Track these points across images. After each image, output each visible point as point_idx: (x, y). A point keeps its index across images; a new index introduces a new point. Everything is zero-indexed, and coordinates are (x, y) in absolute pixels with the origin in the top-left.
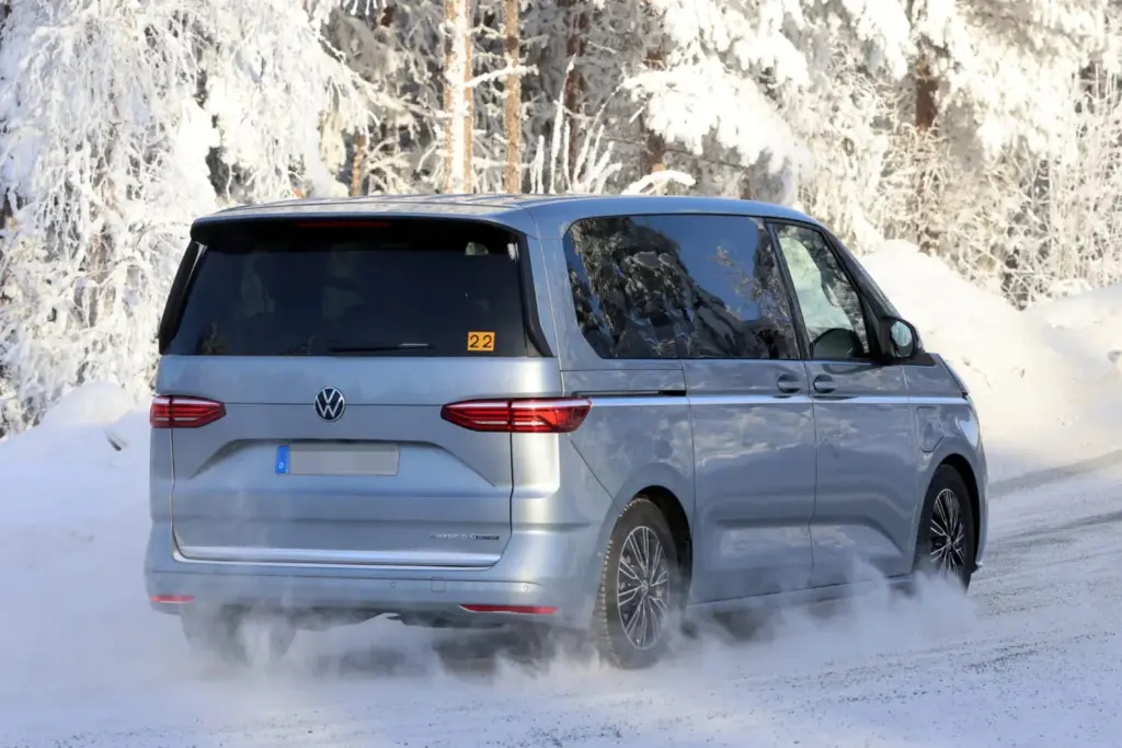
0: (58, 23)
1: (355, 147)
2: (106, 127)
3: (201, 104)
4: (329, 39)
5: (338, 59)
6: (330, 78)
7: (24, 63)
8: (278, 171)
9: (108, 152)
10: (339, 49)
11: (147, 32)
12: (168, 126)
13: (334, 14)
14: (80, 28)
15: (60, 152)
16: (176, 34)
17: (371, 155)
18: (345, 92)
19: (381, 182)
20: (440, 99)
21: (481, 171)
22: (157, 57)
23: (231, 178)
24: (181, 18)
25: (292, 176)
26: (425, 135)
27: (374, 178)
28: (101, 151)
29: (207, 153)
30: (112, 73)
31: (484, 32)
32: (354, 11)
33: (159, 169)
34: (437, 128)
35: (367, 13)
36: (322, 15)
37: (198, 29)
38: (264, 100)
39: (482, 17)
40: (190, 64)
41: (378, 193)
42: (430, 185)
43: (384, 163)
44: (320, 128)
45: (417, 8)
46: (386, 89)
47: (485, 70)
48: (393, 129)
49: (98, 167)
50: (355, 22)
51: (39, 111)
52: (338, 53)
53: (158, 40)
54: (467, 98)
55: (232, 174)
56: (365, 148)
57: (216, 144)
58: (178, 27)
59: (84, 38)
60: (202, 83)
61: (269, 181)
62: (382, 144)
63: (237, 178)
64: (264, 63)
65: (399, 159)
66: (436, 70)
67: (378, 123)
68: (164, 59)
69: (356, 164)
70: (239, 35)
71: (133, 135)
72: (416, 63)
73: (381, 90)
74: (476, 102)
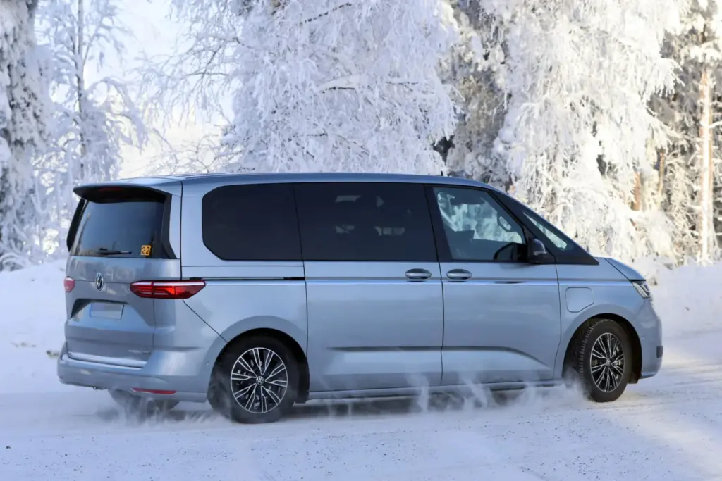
0: (532, 101)
1: (661, 154)
2: (553, 146)
3: (594, 136)
4: (650, 107)
5: (654, 116)
6: (650, 124)
7: (518, 118)
8: (628, 165)
9: (554, 157)
10: (654, 111)
11: (571, 105)
12: (580, 146)
13: (652, 97)
14: (542, 103)
15: (533, 158)
16: (583, 105)
17: (668, 158)
18: (657, 130)
19: (672, 170)
20: (698, 133)
21: (715, 165)
22: (575, 115)
23: (607, 168)
24: (585, 98)
25: (634, 167)
26: (692, 149)
27: (669, 168)
28: (551, 157)
29: (597, 157)
30: (556, 123)
31: (717, 104)
32: (661, 95)
33: (576, 164)
34: (697, 146)
35: (666, 96)
36: (647, 97)
37: (593, 103)
38: (622, 134)
39: (716, 98)
40: (590, 119)
41: (671, 174)
42: (694, 171)
43: (674, 161)
44: (646, 146)
45: (688, 94)
46: (674, 129)
47: (717, 120)
48: (678, 146)
49: (550, 163)
50: (661, 100)
51: (524, 140)
52: (654, 113)
53: (575, 108)
54: (710, 132)
55: (608, 166)
56: (665, 155)
57: (601, 153)
58: (584, 102)
59: (544, 108)
60: (594, 127)
61: (624, 169)
62: (672, 153)
63: (610, 168)
64: (621, 118)
65: (680, 159)
66: (696, 120)
67: (671, 144)
68: (578, 116)
69: (661, 162)
70: (610, 106)
71: (565, 149)
72: (687, 118)
73: (672, 129)
74: (714, 135)
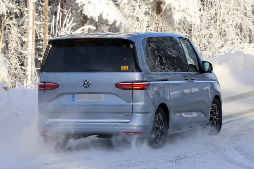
1: (2, 18)
17: (7, 20)
19: (9, 28)
20: (26, 5)
21: (37, 25)
26: (22, 15)
27: (8, 27)
34: (25, 13)
41: (9, 30)
42: (23, 28)
43: (10, 22)
46: (11, 2)
48: (13, 13)
54: (33, 5)
56: (5, 18)
62: (10, 17)
65: (15, 21)
67: (9, 11)
69: (2, 23)
73: (10, 2)
74: (36, 6)
